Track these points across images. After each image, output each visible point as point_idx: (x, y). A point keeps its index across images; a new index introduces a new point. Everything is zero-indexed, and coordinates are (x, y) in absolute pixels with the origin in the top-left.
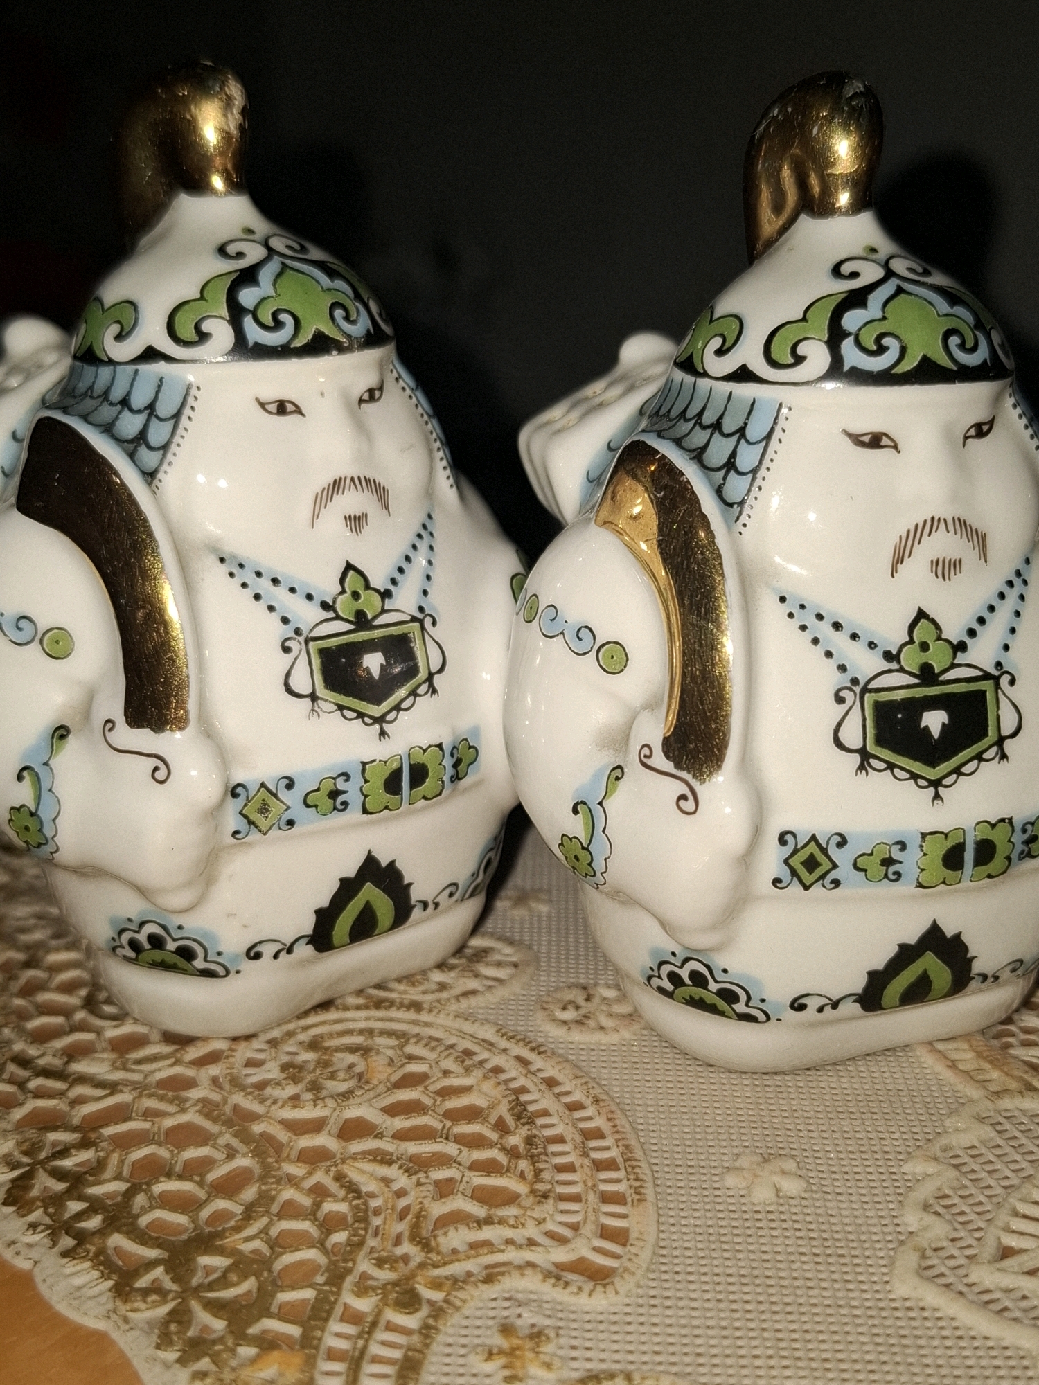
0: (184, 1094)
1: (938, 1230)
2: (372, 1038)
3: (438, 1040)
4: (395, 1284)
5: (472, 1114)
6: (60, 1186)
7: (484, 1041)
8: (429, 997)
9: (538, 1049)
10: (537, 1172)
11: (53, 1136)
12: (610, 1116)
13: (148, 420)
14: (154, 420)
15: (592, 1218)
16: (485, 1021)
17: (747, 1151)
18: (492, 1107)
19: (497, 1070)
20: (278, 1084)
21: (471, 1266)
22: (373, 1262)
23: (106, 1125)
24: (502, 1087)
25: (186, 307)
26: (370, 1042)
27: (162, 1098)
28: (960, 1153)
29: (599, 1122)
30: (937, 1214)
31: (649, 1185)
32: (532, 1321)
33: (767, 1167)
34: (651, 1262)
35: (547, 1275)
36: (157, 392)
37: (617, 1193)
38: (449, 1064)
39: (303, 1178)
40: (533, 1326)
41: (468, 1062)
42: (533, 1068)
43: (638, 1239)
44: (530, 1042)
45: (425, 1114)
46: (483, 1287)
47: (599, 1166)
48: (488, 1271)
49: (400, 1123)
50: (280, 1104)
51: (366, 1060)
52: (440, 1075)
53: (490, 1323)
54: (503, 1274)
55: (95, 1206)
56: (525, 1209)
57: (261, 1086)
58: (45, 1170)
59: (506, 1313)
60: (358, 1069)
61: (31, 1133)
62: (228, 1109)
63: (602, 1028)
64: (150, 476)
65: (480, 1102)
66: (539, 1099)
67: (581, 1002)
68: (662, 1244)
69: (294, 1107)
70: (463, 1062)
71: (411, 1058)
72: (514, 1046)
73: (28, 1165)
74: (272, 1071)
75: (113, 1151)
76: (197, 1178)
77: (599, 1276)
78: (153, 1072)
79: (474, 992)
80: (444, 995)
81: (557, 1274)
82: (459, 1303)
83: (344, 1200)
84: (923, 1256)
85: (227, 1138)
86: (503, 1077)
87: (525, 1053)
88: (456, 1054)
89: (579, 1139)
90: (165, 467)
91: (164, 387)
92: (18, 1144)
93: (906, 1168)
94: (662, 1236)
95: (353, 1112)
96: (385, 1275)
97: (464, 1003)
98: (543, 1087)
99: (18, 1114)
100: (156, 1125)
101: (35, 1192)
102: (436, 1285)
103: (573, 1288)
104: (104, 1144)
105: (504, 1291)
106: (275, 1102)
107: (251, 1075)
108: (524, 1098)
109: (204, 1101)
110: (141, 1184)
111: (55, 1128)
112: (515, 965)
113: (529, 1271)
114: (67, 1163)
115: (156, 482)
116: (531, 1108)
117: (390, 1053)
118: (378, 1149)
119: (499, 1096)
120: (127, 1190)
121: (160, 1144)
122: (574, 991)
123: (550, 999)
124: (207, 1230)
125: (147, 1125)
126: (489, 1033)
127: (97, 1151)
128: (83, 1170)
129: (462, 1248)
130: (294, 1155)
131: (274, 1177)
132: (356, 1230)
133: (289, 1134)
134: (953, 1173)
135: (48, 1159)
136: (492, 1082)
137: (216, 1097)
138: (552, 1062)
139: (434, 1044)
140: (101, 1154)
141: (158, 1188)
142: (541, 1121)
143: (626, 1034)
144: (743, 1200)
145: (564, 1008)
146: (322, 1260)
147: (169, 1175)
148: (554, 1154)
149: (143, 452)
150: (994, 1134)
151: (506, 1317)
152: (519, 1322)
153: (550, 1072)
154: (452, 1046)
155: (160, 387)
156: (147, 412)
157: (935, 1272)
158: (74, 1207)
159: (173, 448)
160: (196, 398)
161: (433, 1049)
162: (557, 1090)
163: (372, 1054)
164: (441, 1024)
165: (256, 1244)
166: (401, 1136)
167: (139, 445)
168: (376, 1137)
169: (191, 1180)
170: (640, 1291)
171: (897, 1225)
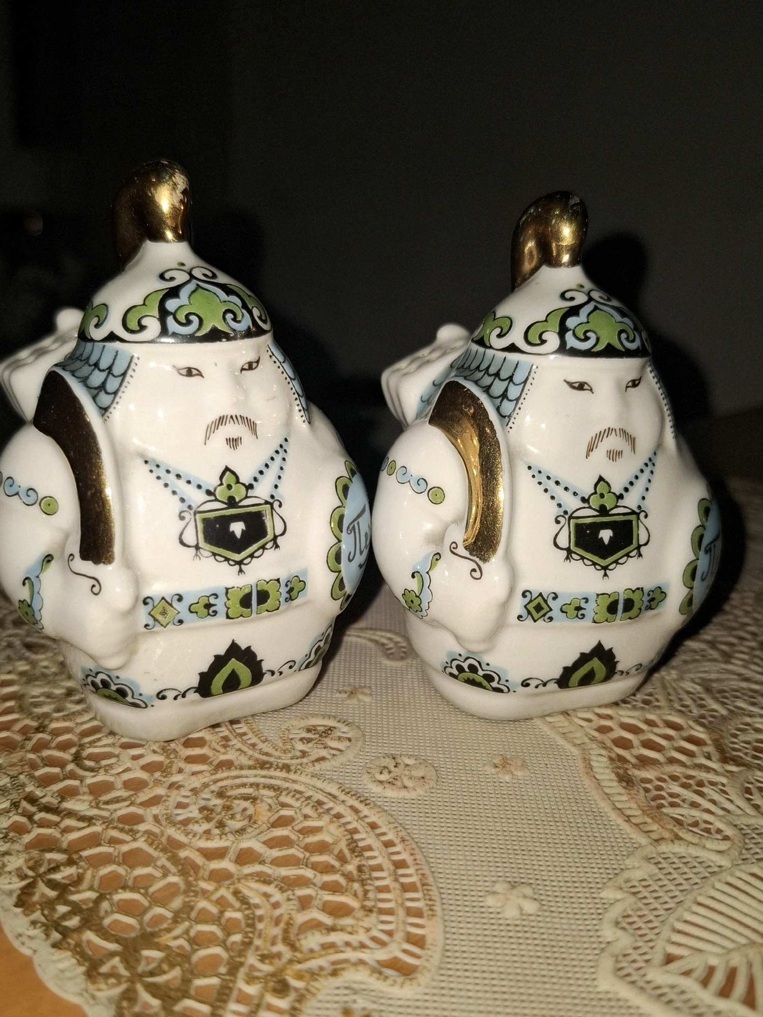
0: (135, 827)
1: (624, 941)
2: (258, 790)
3: (300, 793)
4: (273, 975)
5: (323, 848)
6: (53, 894)
7: (330, 794)
8: (294, 761)
9: (365, 802)
10: (366, 892)
11: (49, 856)
12: (412, 852)
13: (107, 376)
14: (111, 377)
15: (401, 927)
16: (331, 780)
17: (500, 879)
18: (335, 843)
19: (338, 816)
20: (197, 822)
21: (322, 962)
22: (258, 958)
23: (84, 849)
24: (342, 829)
25: (134, 309)
26: (256, 793)
27: (122, 830)
28: (636, 884)
29: (404, 856)
30: (624, 929)
31: (438, 904)
32: (363, 1005)
33: (515, 892)
34: (442, 963)
35: (374, 971)
36: (114, 360)
37: (417, 908)
38: (308, 811)
39: (212, 893)
40: (364, 1009)
41: (320, 810)
42: (362, 815)
43: (432, 944)
44: (360, 797)
45: (292, 847)
46: (331, 979)
47: (405, 888)
48: (334, 967)
49: (275, 853)
50: (198, 837)
51: (254, 806)
52: (302, 819)
53: (336, 1006)
54: (343, 969)
55: (76, 909)
56: (358, 919)
57: (186, 822)
58: (43, 881)
59: (346, 998)
60: (248, 812)
61: (35, 853)
62: (164, 840)
63: (405, 787)
64: (104, 410)
65: (328, 839)
66: (366, 838)
67: (392, 769)
68: (448, 947)
69: (207, 839)
70: (316, 810)
71: (284, 805)
72: (349, 799)
73: (32, 877)
74: (193, 812)
75: (88, 869)
76: (142, 891)
77: (406, 971)
78: (115, 810)
79: (323, 759)
80: (305, 760)
81: (379, 969)
82: (314, 991)
83: (239, 910)
84: (617, 961)
85: (163, 861)
86: (343, 821)
87: (356, 804)
88: (312, 804)
89: (392, 868)
90: (114, 405)
91: (118, 357)
92: (27, 861)
93: (603, 895)
94: (448, 942)
95: (245, 844)
96: (266, 968)
97: (318, 766)
98: (369, 829)
99: (27, 838)
100: (117, 850)
101: (36, 898)
102: (299, 976)
103: (390, 982)
104: (82, 864)
105: (345, 982)
106: (194, 836)
107: (179, 814)
108: (356, 837)
109: (148, 833)
110: (105, 894)
111: (51, 850)
112: (350, 740)
113: (361, 968)
114: (57, 876)
115: (108, 414)
116: (361, 844)
117: (270, 801)
118: (262, 872)
119: (340, 836)
120: (98, 898)
121: (119, 864)
122: (388, 760)
123: (372, 766)
124: (149, 930)
125: (110, 850)
126: (333, 789)
127: (77, 868)
128: (67, 882)
129: (317, 948)
130: (206, 875)
131: (193, 891)
132: (246, 933)
133: (204, 860)
134: (632, 899)
135: (45, 873)
136: (337, 824)
137: (156, 830)
138: (373, 811)
139: (298, 796)
140: (81, 871)
141: (117, 897)
142: (368, 854)
143: (420, 791)
144: (499, 916)
145: (381, 773)
146: (224, 955)
147: (124, 888)
148: (377, 879)
149: (102, 394)
150: (657, 871)
151: (346, 1002)
152: (355, 1006)
153: (373, 819)
154: (309, 798)
155: (116, 356)
156: (107, 371)
157: (624, 972)
158: (62, 909)
159: (120, 394)
160: (136, 364)
161: (298, 799)
162: (378, 831)
163: (258, 801)
164: (303, 781)
165: (181, 942)
166: (276, 862)
167: (101, 391)
168: (260, 863)
169: (139, 893)
170: (435, 984)
171: (599, 936)
